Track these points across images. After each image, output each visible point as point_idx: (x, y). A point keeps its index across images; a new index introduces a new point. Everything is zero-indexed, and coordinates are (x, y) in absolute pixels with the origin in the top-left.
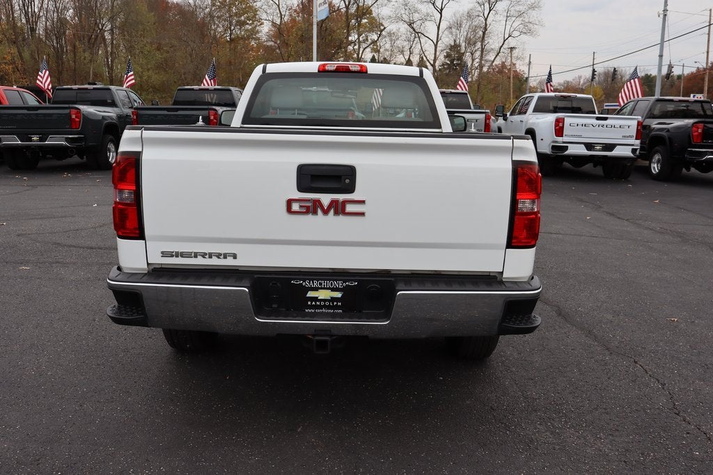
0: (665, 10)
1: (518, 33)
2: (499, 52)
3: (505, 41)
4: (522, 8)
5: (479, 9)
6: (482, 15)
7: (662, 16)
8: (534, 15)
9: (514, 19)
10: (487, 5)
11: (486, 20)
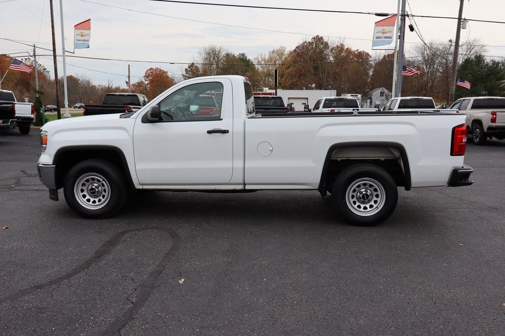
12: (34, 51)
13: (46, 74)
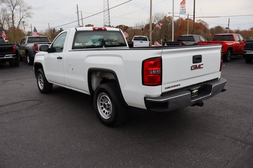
0: (78, 11)
1: (26, 17)
2: (20, 23)
3: (21, 19)
4: (25, 8)
5: (9, 8)
6: (10, 10)
7: (77, 13)
8: (29, 11)
9: (23, 12)
10: (12, 7)
11: (13, 12)
12: (188, 17)
13: (207, 26)
